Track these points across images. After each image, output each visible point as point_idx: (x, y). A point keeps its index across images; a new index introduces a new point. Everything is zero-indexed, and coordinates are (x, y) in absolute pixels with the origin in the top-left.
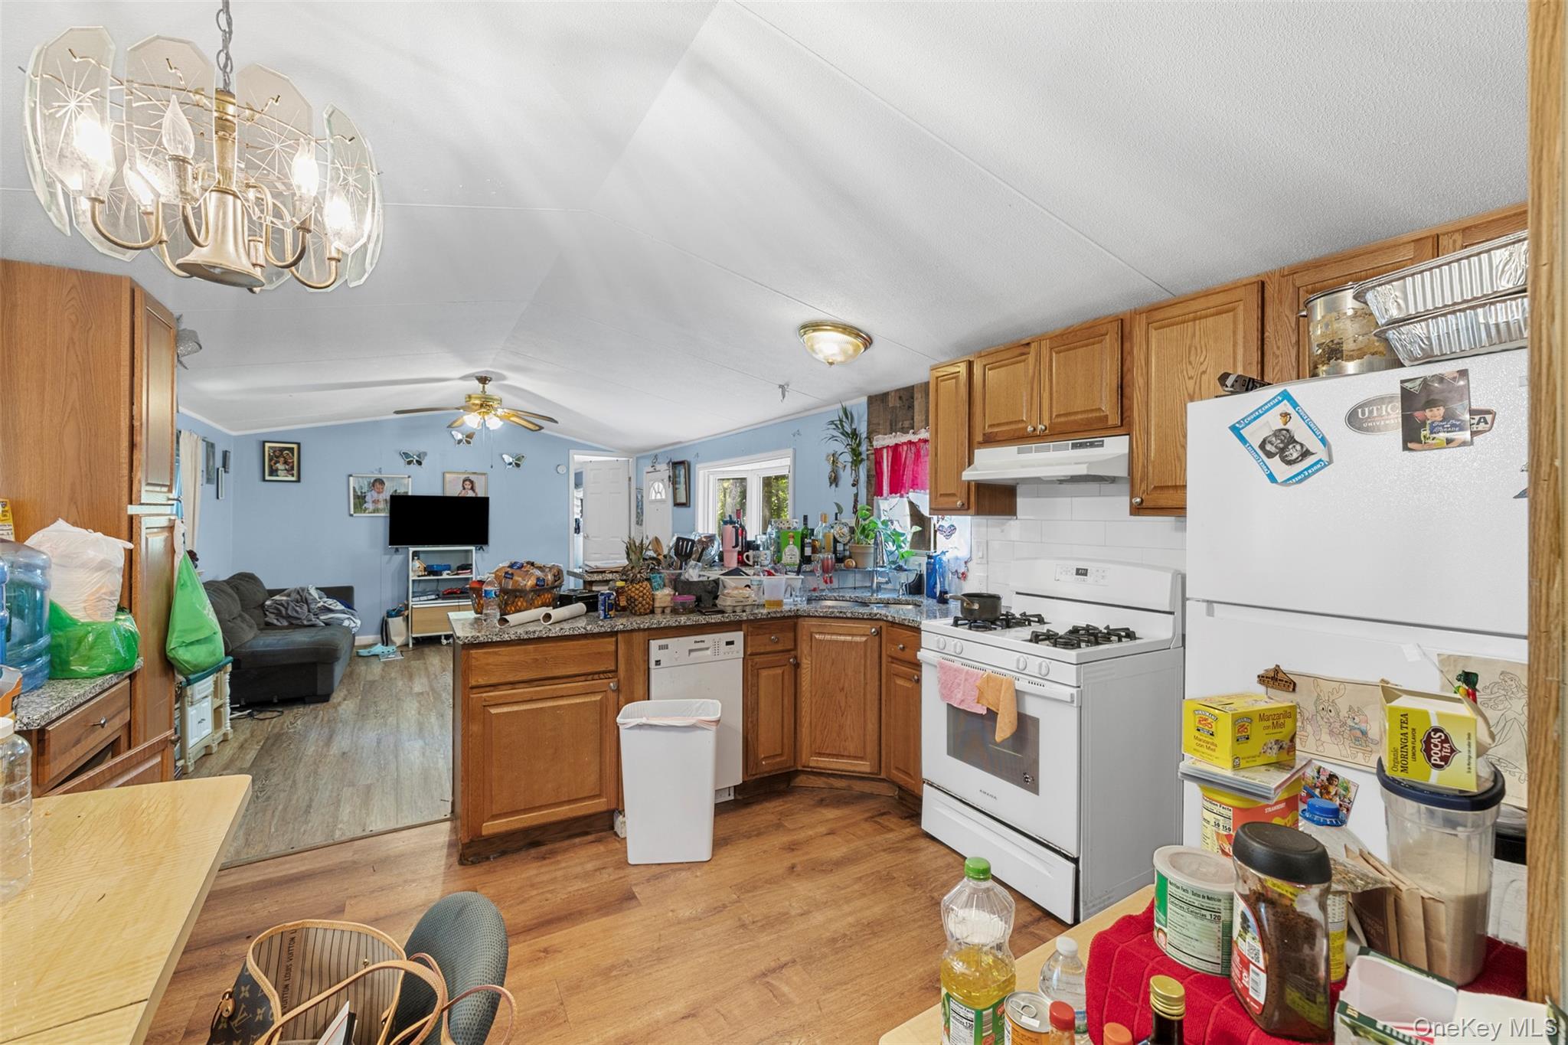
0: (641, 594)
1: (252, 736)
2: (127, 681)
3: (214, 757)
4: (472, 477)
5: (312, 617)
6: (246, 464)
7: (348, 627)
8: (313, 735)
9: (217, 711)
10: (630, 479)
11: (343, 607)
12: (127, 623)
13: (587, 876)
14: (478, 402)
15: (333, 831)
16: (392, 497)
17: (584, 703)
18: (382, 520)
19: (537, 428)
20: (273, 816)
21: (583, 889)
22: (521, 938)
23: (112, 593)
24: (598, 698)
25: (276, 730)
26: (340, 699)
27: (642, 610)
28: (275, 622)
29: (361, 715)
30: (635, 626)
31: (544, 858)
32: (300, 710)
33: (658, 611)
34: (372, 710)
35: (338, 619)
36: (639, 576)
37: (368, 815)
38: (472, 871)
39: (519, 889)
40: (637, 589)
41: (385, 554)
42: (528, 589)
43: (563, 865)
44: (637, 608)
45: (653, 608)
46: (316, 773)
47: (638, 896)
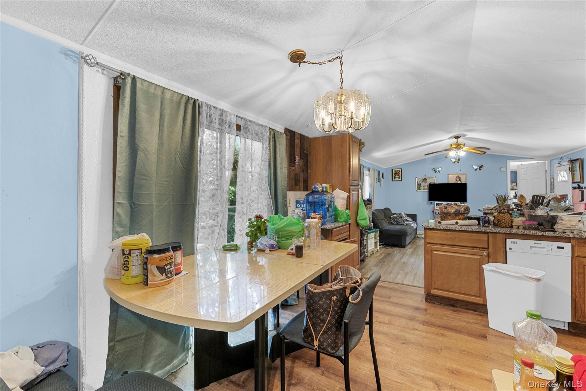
0: (504, 218)
1: (384, 252)
2: (348, 225)
3: (374, 255)
4: (460, 176)
5: (403, 222)
6: (388, 176)
7: (413, 227)
8: (398, 255)
9: (376, 243)
10: (546, 171)
11: (411, 220)
12: (348, 211)
13: (468, 322)
14: (455, 146)
15: (395, 280)
16: (429, 184)
17: (471, 258)
18: (427, 192)
19: (483, 153)
20: (382, 271)
21: (465, 326)
22: (436, 327)
23: (345, 204)
24: (479, 257)
25: (390, 252)
26: (408, 248)
27: (504, 226)
28: (393, 222)
29: (412, 254)
30: (498, 231)
31: (455, 311)
32: (397, 249)
33: (515, 227)
34: (416, 253)
35: (410, 223)
36: (503, 211)
37: (405, 279)
38: (428, 304)
39: (442, 315)
40: (501, 216)
41: (428, 204)
42: (452, 213)
43: (461, 316)
44: (502, 225)
45: (512, 226)
46: (395, 265)
47: (488, 338)
